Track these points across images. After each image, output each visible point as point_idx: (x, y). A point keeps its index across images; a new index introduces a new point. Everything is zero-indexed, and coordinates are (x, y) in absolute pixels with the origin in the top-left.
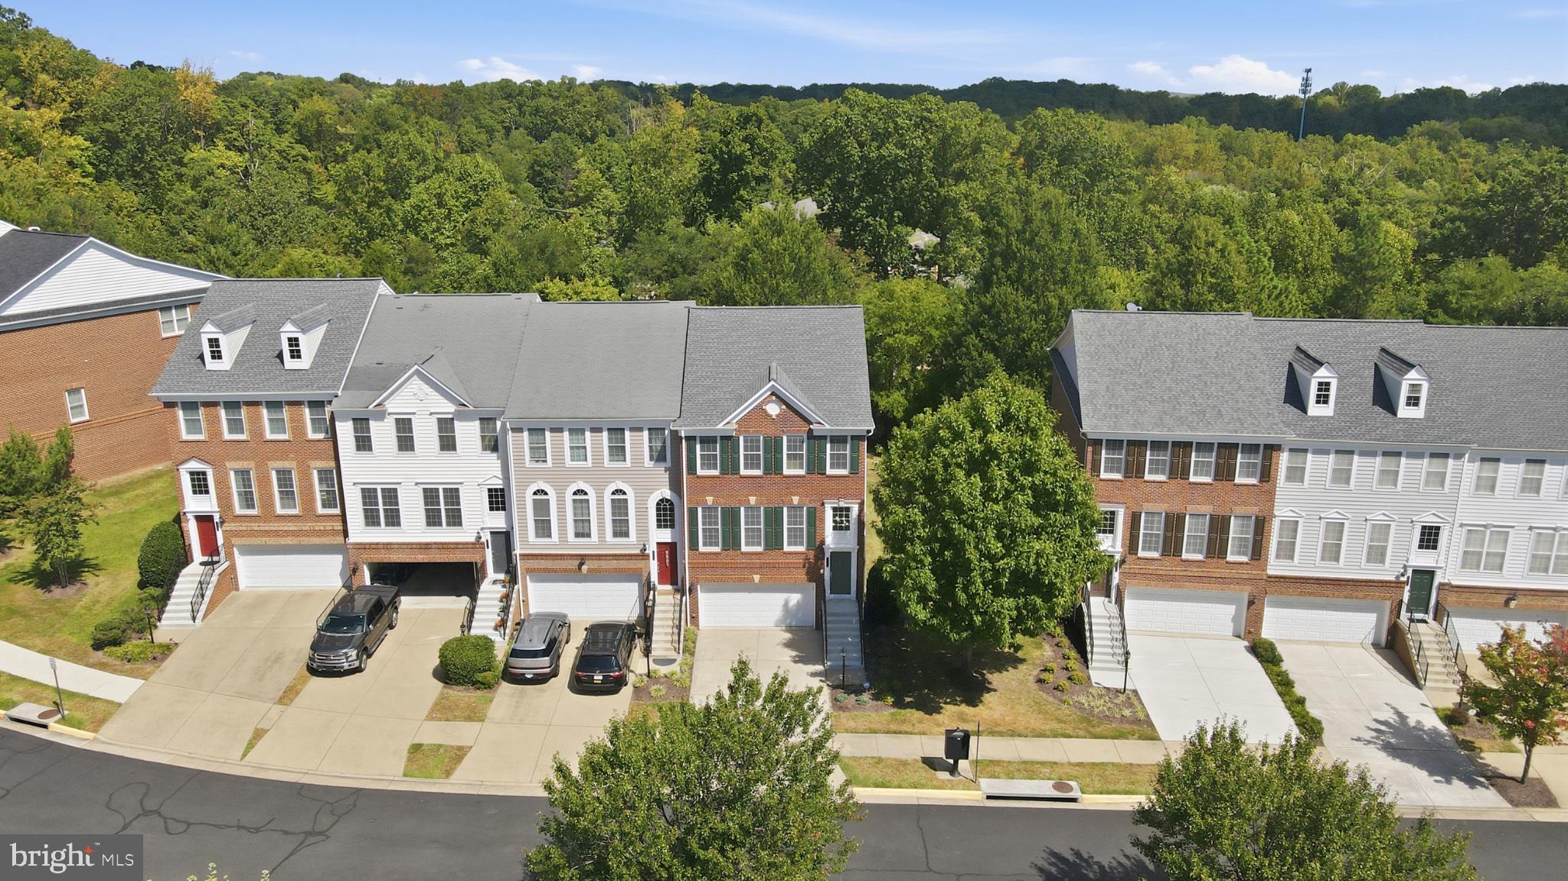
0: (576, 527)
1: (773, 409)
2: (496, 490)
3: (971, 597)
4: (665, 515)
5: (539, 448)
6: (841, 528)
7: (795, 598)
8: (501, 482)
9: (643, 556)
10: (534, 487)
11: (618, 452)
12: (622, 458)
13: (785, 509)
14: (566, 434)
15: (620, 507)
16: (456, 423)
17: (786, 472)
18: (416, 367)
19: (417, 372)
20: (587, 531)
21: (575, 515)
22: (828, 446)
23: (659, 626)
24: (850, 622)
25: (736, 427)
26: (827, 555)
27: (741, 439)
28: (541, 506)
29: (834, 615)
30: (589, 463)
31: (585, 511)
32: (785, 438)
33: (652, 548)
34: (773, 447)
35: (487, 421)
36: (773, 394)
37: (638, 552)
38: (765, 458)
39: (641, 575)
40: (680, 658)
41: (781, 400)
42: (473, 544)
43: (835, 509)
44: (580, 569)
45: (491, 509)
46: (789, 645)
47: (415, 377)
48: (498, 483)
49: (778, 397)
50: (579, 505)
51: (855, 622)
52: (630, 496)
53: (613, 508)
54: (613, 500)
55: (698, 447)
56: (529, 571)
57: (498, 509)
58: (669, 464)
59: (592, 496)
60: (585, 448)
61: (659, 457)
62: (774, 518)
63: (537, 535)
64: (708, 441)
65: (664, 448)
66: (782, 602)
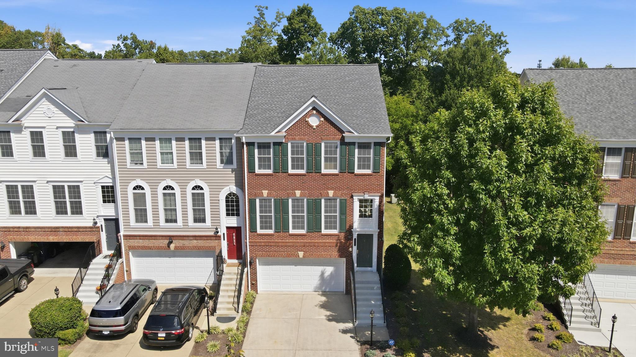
0: (166, 215)
1: (314, 121)
2: (107, 187)
3: (500, 262)
4: (233, 206)
5: (137, 153)
6: (365, 216)
7: (329, 270)
8: (111, 181)
9: (216, 237)
10: (134, 184)
11: (197, 157)
12: (199, 161)
13: (323, 201)
14: (157, 143)
15: (198, 199)
16: (76, 134)
17: (324, 171)
18: (43, 90)
19: (45, 95)
20: (174, 218)
21: (165, 205)
22: (356, 151)
23: (224, 291)
24: (372, 288)
25: (285, 134)
26: (355, 236)
27: (289, 145)
28: (140, 199)
29: (362, 282)
30: (175, 165)
31: (173, 203)
32: (323, 145)
33: (223, 231)
34: (314, 151)
35: (100, 134)
36: (314, 109)
37: (212, 233)
38: (308, 160)
39: (215, 252)
40: (238, 316)
41: (320, 113)
42: (90, 228)
43: (361, 201)
44: (169, 247)
45: (104, 202)
46: (324, 306)
47: (44, 99)
48: (108, 182)
49: (318, 111)
50: (168, 198)
51: (377, 288)
52: (206, 191)
53: (194, 200)
54: (193, 194)
55: (256, 151)
56: (131, 248)
57: (109, 202)
58: (235, 166)
59: (177, 191)
60: (172, 153)
61: (227, 161)
62: (314, 208)
63: (137, 221)
64: (264, 146)
65: (231, 153)
66: (319, 273)
